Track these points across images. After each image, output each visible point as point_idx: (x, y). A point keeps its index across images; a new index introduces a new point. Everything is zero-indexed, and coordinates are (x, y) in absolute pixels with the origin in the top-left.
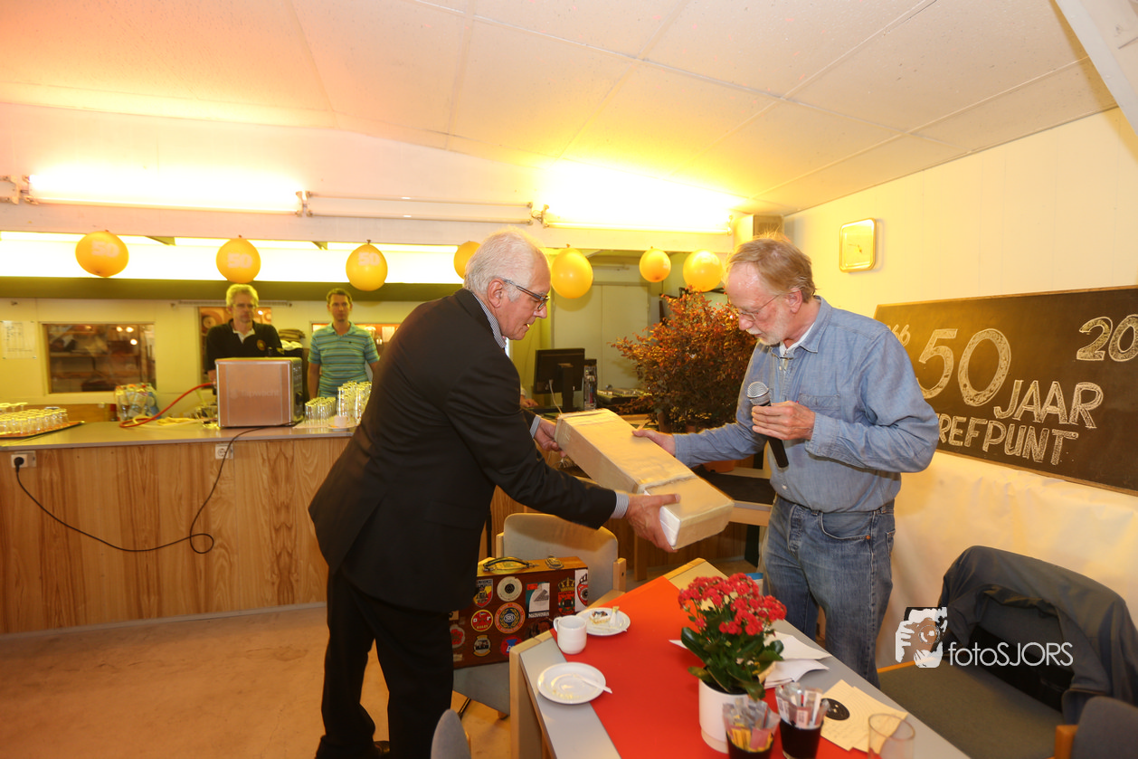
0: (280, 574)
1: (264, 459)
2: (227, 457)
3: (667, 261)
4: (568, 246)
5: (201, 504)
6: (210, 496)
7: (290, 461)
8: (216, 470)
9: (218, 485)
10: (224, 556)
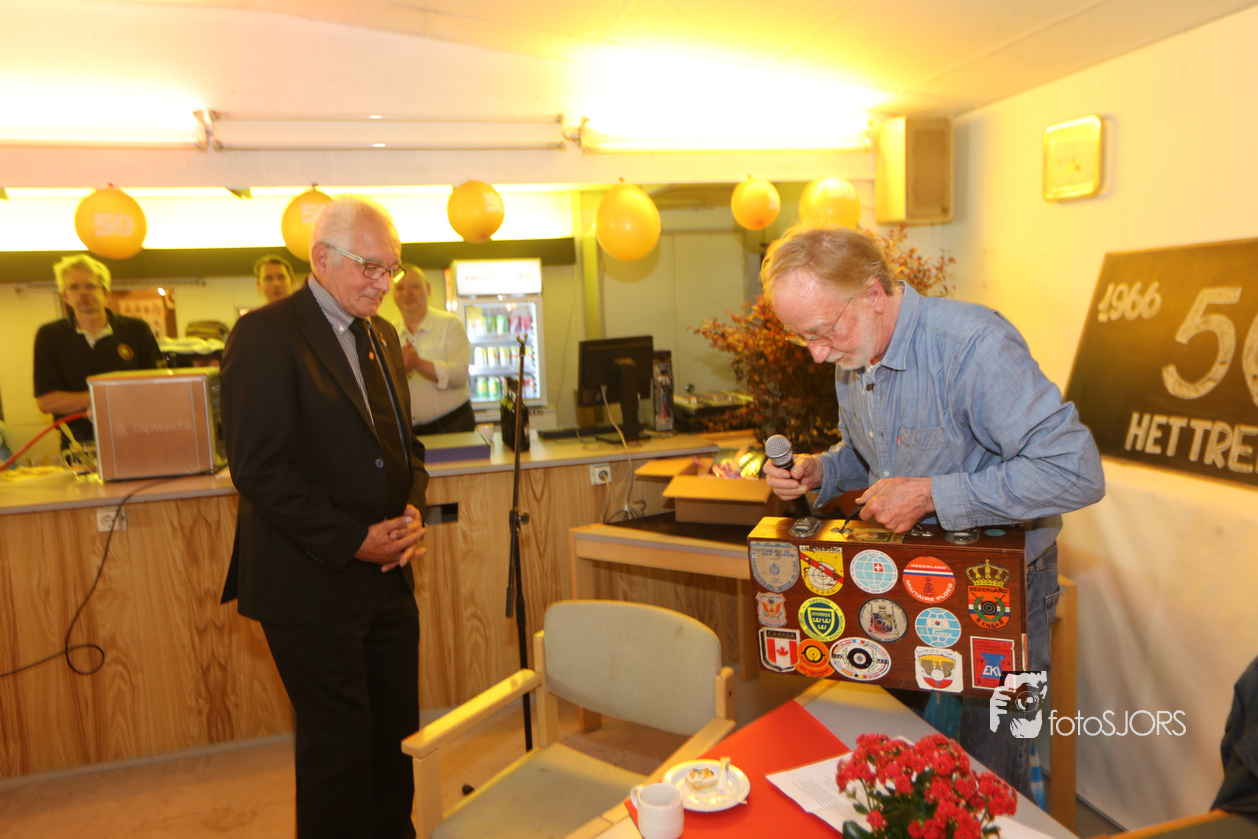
0: (210, 697)
1: (173, 526)
2: (116, 527)
3: (774, 196)
4: (621, 179)
5: (81, 600)
6: (94, 587)
7: (214, 527)
8: (100, 548)
9: (105, 569)
10: (122, 675)
